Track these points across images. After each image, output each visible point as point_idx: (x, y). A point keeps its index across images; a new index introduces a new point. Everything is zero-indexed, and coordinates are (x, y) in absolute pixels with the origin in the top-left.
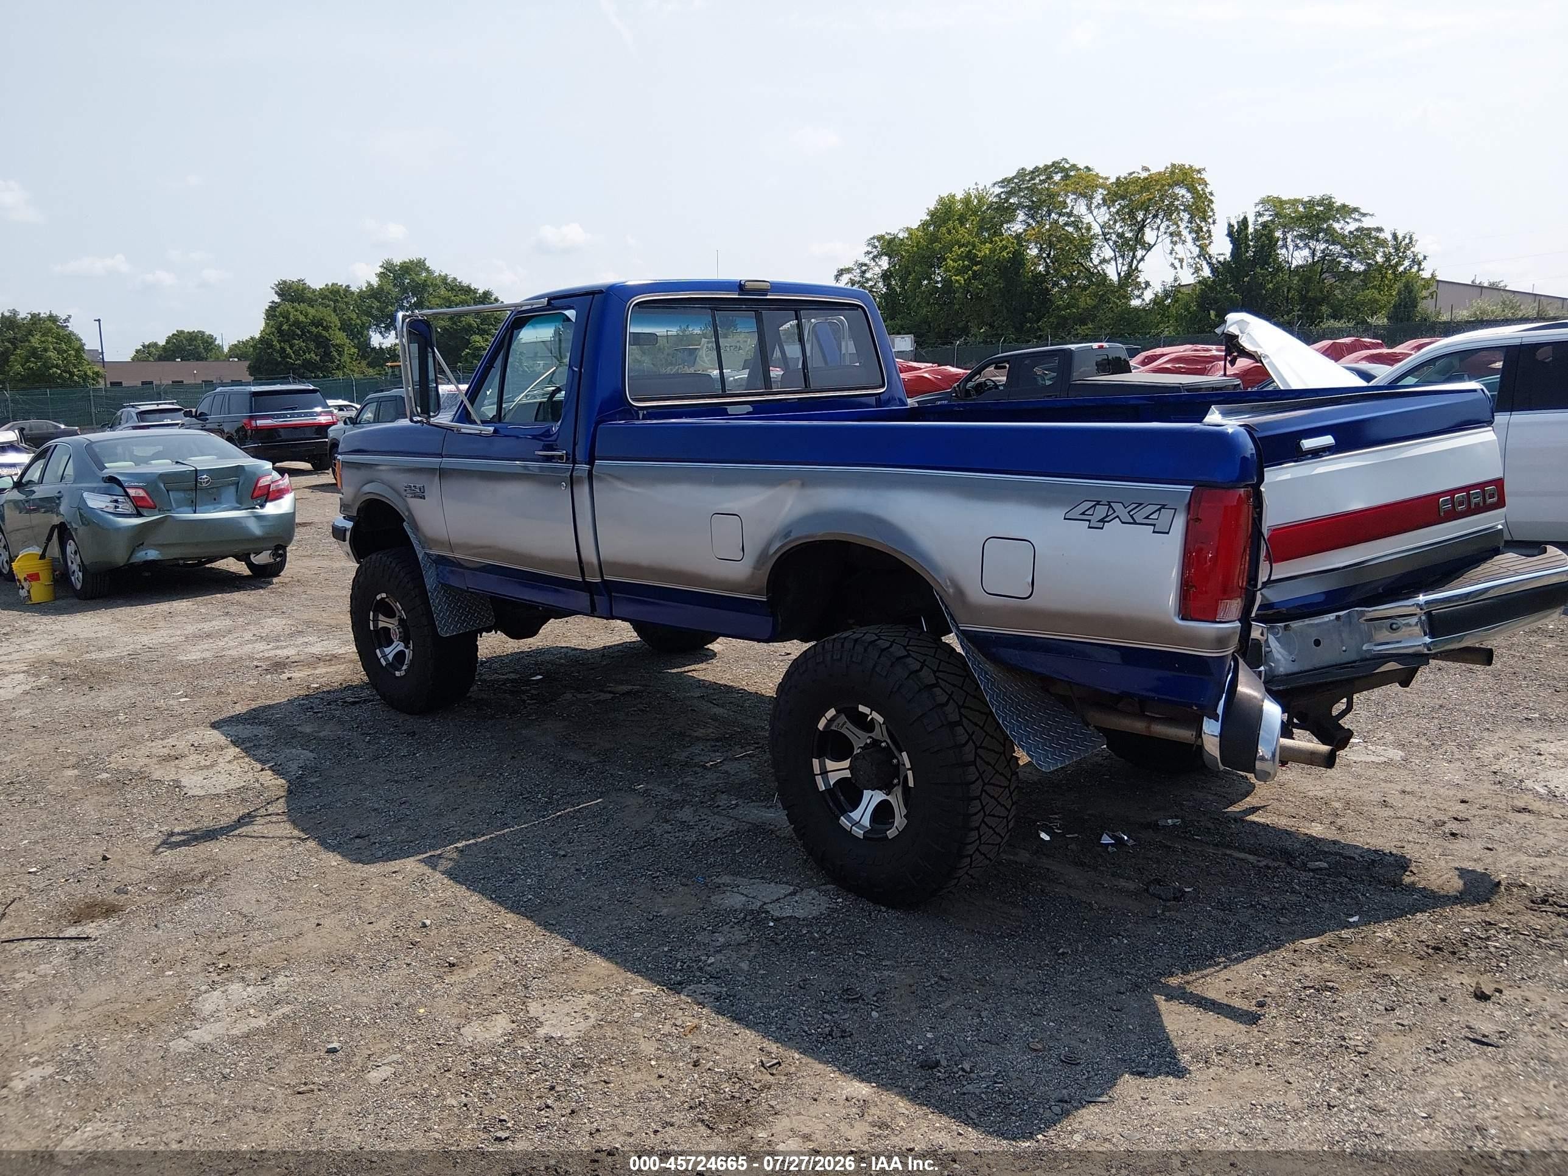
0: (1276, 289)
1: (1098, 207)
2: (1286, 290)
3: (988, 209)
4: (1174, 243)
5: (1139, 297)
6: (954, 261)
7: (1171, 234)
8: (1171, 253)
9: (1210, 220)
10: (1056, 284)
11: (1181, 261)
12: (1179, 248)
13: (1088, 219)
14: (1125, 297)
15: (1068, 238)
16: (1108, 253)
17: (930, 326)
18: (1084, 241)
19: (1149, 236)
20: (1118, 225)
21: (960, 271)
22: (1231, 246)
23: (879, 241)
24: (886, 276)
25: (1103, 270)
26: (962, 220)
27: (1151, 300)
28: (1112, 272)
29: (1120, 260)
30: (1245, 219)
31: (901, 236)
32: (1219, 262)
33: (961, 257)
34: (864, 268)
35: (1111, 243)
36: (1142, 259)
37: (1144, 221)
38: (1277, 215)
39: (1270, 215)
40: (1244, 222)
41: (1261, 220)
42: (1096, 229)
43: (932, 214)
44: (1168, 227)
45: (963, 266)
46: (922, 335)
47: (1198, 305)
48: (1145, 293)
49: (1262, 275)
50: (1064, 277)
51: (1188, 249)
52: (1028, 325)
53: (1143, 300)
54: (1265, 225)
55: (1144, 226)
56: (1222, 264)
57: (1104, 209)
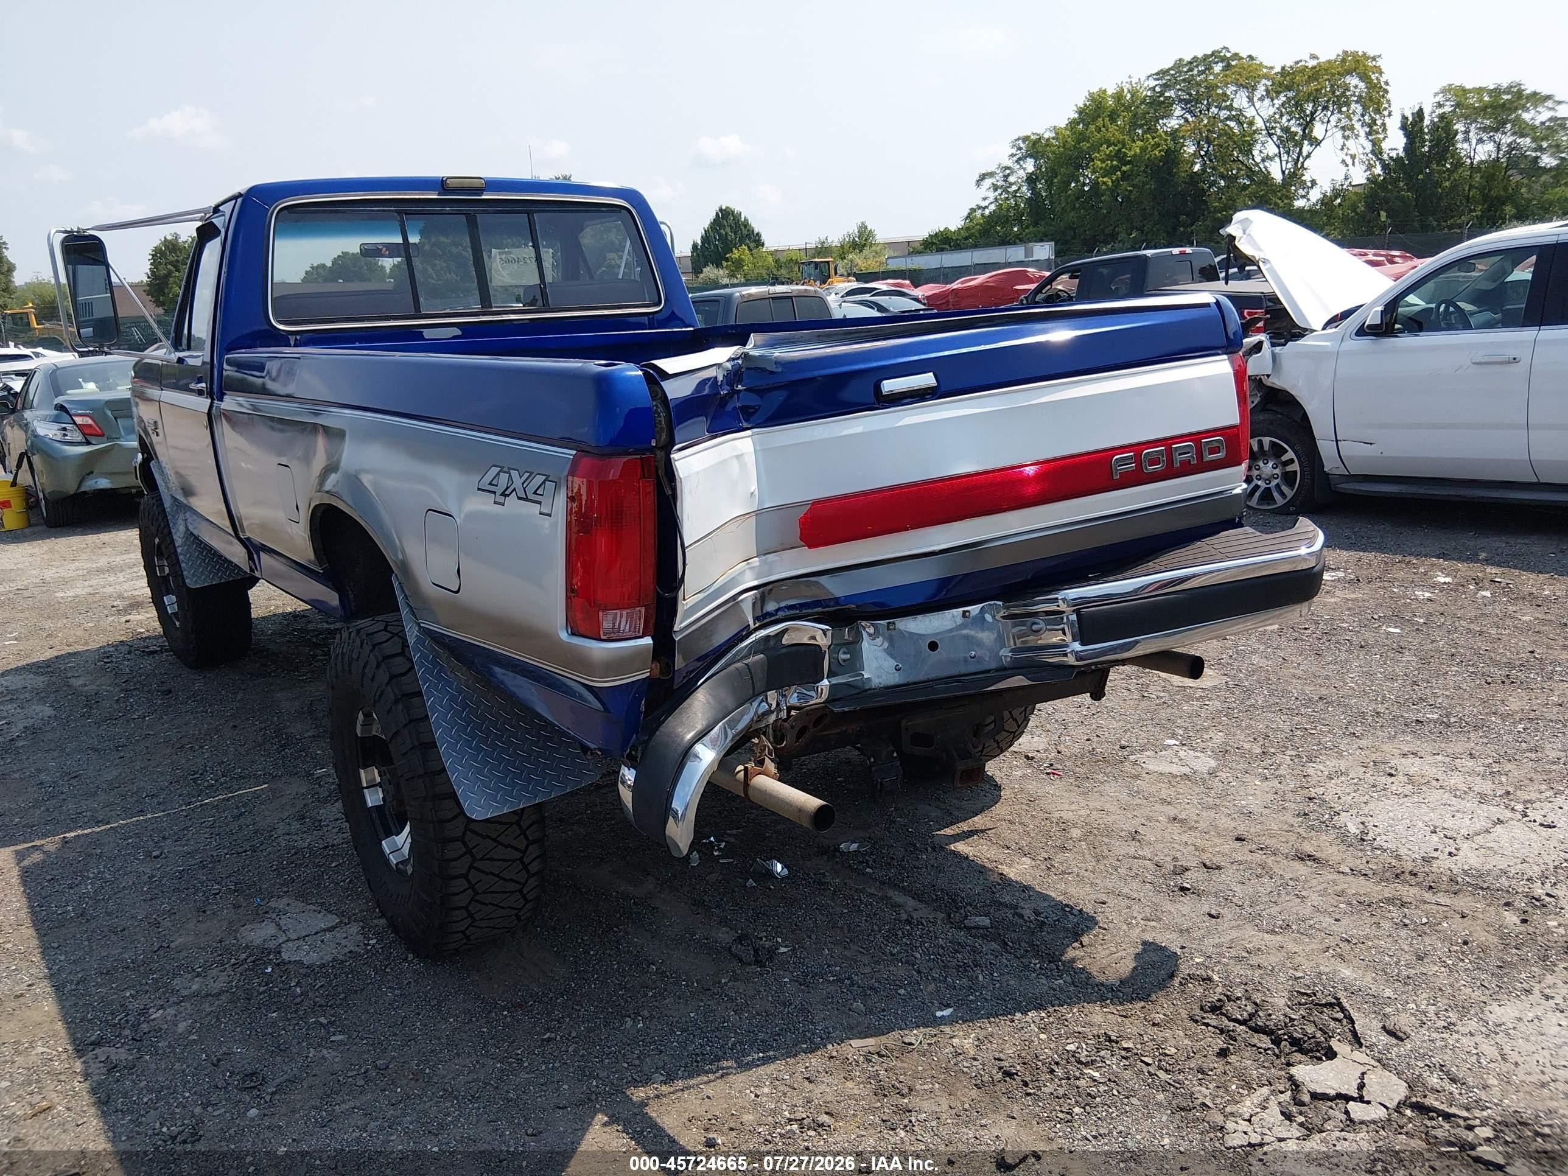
0: (1454, 187)
1: (1261, 99)
2: (1467, 189)
3: (1141, 104)
4: (1346, 138)
5: (1303, 197)
6: (1102, 161)
7: (1343, 129)
8: (1342, 149)
9: (1386, 113)
10: (1213, 184)
11: (1353, 157)
12: (1350, 143)
13: (1250, 113)
14: (1287, 197)
15: (1228, 134)
16: (1271, 149)
17: (1075, 233)
18: (1244, 136)
19: (1318, 131)
20: (1284, 119)
21: (1108, 173)
22: (1404, 140)
23: (1024, 142)
24: (1031, 180)
25: (1266, 168)
26: (1113, 116)
27: (1318, 201)
28: (1276, 171)
29: (1285, 157)
30: (1421, 110)
31: (1046, 136)
32: (1391, 158)
33: (1109, 157)
34: (1008, 171)
35: (1275, 138)
36: (1308, 156)
37: (1312, 114)
38: (1458, 105)
39: (1452, 106)
40: (1420, 115)
41: (1440, 111)
42: (1259, 124)
43: (1081, 112)
44: (1339, 121)
45: (1112, 166)
46: (1066, 242)
47: (1367, 205)
48: (1312, 192)
49: (1439, 172)
50: (1223, 177)
51: (1361, 145)
52: (1182, 229)
53: (1308, 200)
54: (1442, 117)
55: (1313, 119)
56: (1394, 160)
57: (1267, 101)
